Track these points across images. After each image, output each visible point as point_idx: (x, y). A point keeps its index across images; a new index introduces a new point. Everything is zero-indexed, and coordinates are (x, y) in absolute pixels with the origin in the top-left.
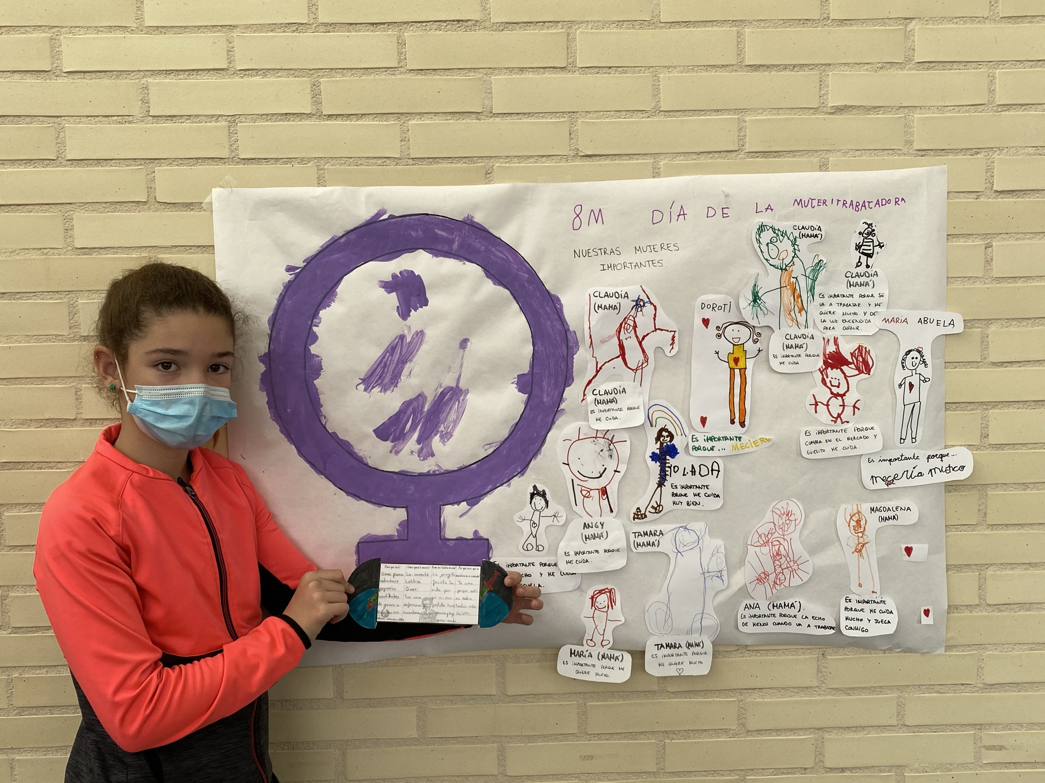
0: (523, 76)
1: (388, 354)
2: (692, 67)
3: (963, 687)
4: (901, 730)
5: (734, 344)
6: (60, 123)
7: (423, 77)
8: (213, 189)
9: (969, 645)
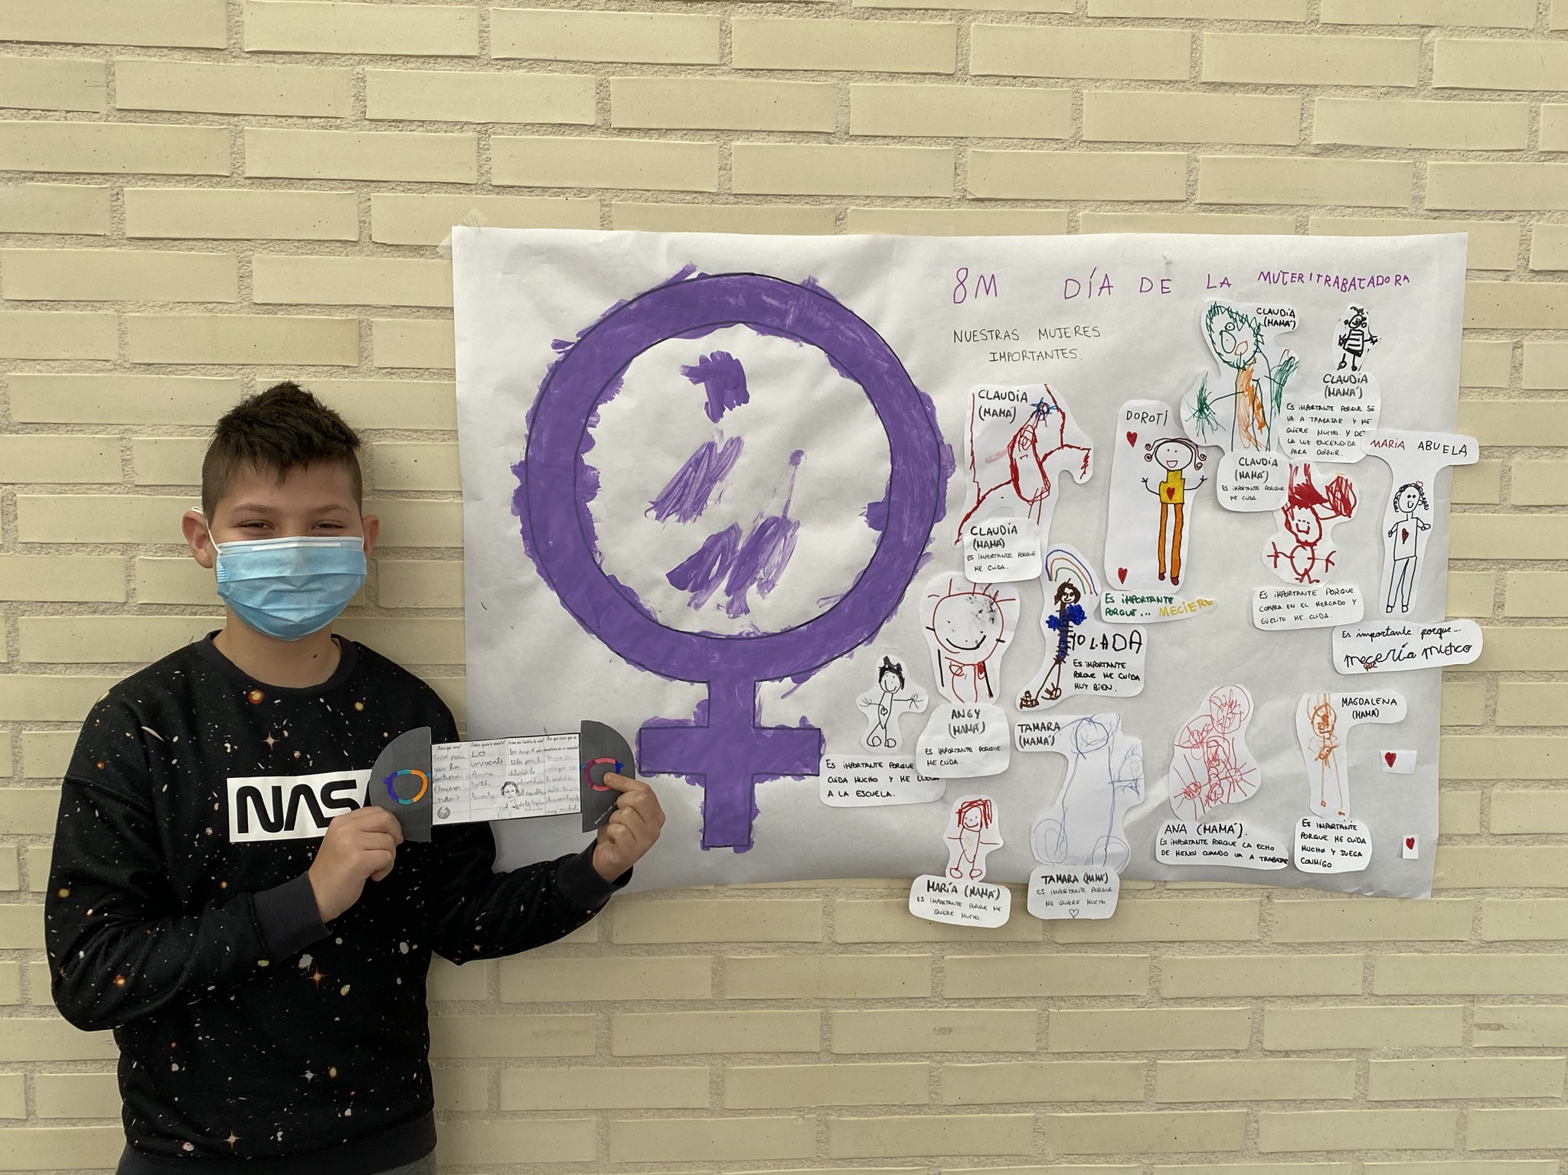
0: (893, 84)
1: (690, 469)
2: (1128, 82)
3: (1452, 945)
4: (1368, 1001)
5: (1168, 470)
6: (237, 124)
7: (754, 80)
8: (453, 228)
9: (1463, 889)
